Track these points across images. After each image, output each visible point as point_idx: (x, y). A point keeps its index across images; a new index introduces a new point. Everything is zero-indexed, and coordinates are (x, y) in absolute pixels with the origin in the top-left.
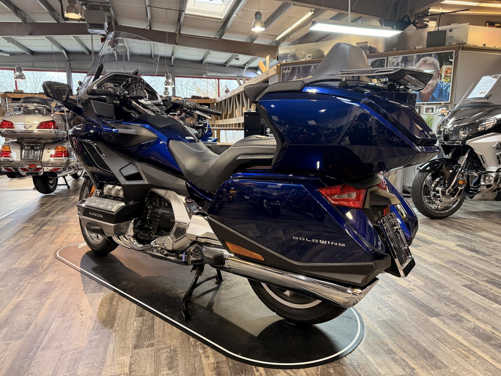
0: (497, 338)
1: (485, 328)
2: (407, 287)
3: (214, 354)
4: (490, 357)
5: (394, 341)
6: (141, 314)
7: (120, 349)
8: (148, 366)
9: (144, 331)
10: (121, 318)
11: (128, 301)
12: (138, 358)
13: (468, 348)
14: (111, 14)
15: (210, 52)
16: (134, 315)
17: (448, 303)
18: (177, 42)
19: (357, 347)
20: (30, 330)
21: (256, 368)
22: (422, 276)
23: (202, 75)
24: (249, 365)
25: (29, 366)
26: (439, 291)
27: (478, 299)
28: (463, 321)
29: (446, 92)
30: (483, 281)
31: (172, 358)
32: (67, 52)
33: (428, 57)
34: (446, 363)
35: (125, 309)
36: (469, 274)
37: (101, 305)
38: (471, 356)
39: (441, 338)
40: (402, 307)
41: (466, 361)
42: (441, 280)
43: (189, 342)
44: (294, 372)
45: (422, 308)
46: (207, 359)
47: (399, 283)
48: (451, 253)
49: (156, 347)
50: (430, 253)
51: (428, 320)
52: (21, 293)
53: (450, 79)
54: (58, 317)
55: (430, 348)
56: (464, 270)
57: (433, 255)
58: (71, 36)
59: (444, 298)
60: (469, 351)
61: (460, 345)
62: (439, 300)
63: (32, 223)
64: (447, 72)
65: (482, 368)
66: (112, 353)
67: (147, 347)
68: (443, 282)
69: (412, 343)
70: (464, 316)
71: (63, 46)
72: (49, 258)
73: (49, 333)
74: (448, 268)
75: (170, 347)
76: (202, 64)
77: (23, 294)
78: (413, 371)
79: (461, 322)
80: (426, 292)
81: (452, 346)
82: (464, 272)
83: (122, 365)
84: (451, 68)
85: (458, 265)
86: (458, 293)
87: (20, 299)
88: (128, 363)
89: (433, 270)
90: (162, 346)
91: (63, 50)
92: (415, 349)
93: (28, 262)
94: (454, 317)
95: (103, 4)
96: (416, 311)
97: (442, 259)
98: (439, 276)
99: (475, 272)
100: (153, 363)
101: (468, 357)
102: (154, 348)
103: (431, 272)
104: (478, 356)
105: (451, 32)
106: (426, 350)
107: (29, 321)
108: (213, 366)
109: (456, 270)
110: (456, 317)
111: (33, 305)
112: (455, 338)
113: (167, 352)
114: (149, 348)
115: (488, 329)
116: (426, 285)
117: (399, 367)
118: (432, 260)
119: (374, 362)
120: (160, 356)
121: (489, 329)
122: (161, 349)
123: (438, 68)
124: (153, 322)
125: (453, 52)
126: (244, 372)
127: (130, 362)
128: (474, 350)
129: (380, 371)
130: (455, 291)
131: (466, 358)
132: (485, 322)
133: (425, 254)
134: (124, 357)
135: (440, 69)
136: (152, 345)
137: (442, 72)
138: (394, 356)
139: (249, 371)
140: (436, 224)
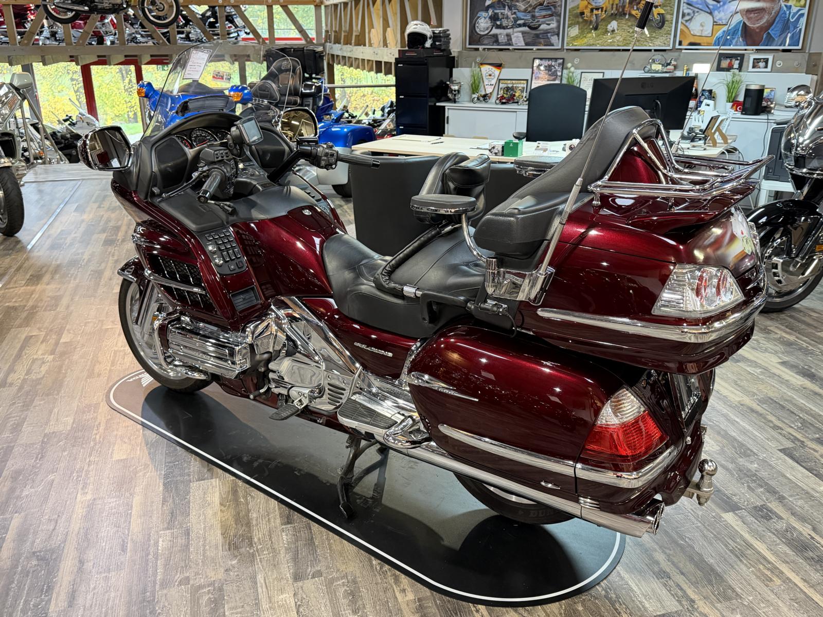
0: (817, 547)
1: (801, 530)
3: (412, 586)
4: (802, 578)
5: (669, 556)
6: (288, 518)
7: (276, 583)
8: (323, 609)
9: (301, 550)
10: (260, 528)
11: (262, 495)
12: (305, 596)
13: (773, 564)
16: (278, 520)
17: (753, 485)
19: (615, 568)
21: (474, 606)
24: (464, 603)
26: (741, 461)
27: (799, 476)
28: (772, 518)
29: (796, 27)
30: (812, 440)
31: (352, 594)
34: (739, 591)
35: (261, 511)
36: (793, 426)
37: (221, 504)
38: (775, 579)
39: (736, 549)
41: (767, 586)
42: (747, 439)
43: (372, 566)
46: (403, 595)
48: (770, 381)
49: (327, 577)
51: (721, 517)
55: (719, 566)
56: (786, 418)
57: (740, 386)
59: (748, 476)
60: (774, 569)
61: (762, 560)
62: (741, 479)
65: (787, 597)
66: (264, 589)
67: (313, 577)
68: (750, 444)
69: (693, 559)
70: (773, 508)
72: (101, 409)
73: (159, 557)
74: (761, 415)
75: (346, 576)
77: (91, 487)
78: (693, 604)
79: (768, 520)
81: (751, 562)
82: (786, 421)
83: (285, 608)
85: (778, 406)
86: (770, 465)
87: (89, 497)
88: (293, 604)
90: (334, 575)
92: (697, 569)
93: (70, 420)
94: (759, 511)
97: (754, 394)
98: (744, 432)
99: (804, 422)
100: (328, 603)
101: (771, 580)
102: (323, 578)
104: (784, 578)
106: (712, 570)
107: (121, 536)
108: (414, 606)
109: (773, 419)
110: (762, 511)
111: (115, 507)
112: (756, 549)
113: (343, 584)
114: (316, 579)
115: (805, 530)
117: (673, 599)
120: (335, 591)
121: (808, 530)
122: (333, 579)
124: (311, 532)
126: (459, 613)
127: (296, 603)
128: (781, 568)
129: (647, 605)
130: (766, 461)
131: (767, 580)
132: (803, 519)
134: (284, 595)
136: (319, 574)
138: (667, 581)
139: (465, 612)
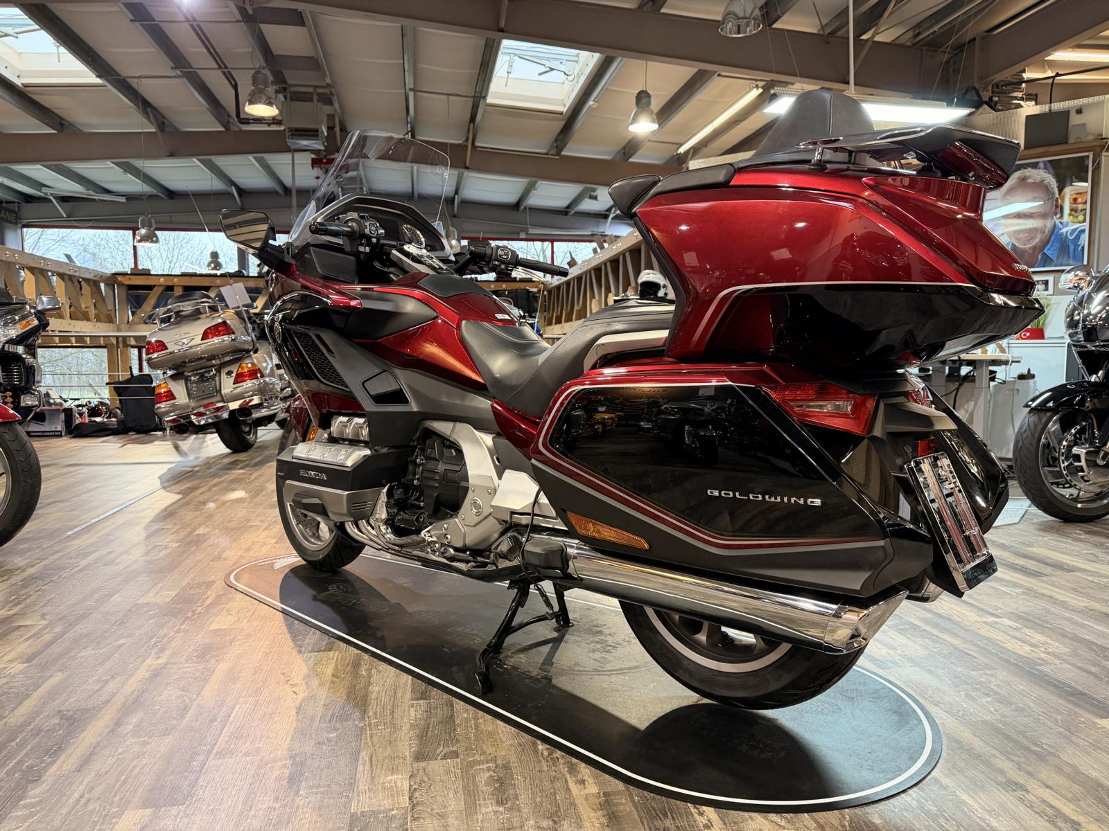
2: (1029, 656)
3: (596, 778)
5: (1018, 764)
6: (422, 693)
7: (386, 761)
8: (451, 795)
9: (434, 726)
10: (381, 701)
11: (392, 669)
12: (426, 779)
14: (335, 110)
15: (536, 182)
16: (408, 695)
18: (468, 165)
19: (929, 773)
20: (188, 718)
21: (695, 807)
22: (1064, 636)
23: (518, 234)
24: (678, 802)
25: (193, 785)
29: (1076, 245)
31: (501, 781)
32: (241, 191)
33: (1030, 169)
35: (387, 685)
37: (333, 675)
40: (1025, 696)
43: (536, 751)
44: (786, 818)
45: (1074, 699)
46: (582, 786)
47: (1010, 648)
49: (464, 760)
50: (1075, 590)
51: (1094, 723)
52: (163, 650)
53: (1085, 215)
54: (246, 696)
58: (251, 157)
63: (175, 521)
64: (1075, 200)
66: (368, 767)
67: (445, 757)
69: (1062, 770)
71: (234, 179)
72: (214, 586)
73: (228, 725)
75: (494, 760)
76: (518, 210)
77: (168, 653)
78: (1077, 827)
80: (1078, 668)
83: (393, 792)
84: (1087, 192)
87: (161, 661)
88: (406, 787)
89: (1087, 623)
90: (477, 757)
91: (233, 188)
92: (1072, 783)
93: (173, 594)
95: (319, 90)
96: (1061, 704)
100: (460, 790)
102: (459, 760)
103: (1083, 626)
105: (1079, 116)
106: (1099, 785)
107: (184, 701)
108: (597, 801)
111: (190, 673)
113: (489, 769)
114: (449, 760)
116: (1075, 653)
117: (1040, 819)
118: (1081, 602)
119: (976, 806)
120: (474, 777)
122: (475, 763)
123: (1053, 194)
124: (452, 710)
125: (1088, 157)
126: (669, 815)
127: (410, 786)
129: (994, 823)
133: (1062, 592)
134: (396, 777)
135: (1060, 194)
136: (455, 755)
137: (1063, 200)
138: (1023, 795)
139: (681, 815)
140: (1078, 531)
